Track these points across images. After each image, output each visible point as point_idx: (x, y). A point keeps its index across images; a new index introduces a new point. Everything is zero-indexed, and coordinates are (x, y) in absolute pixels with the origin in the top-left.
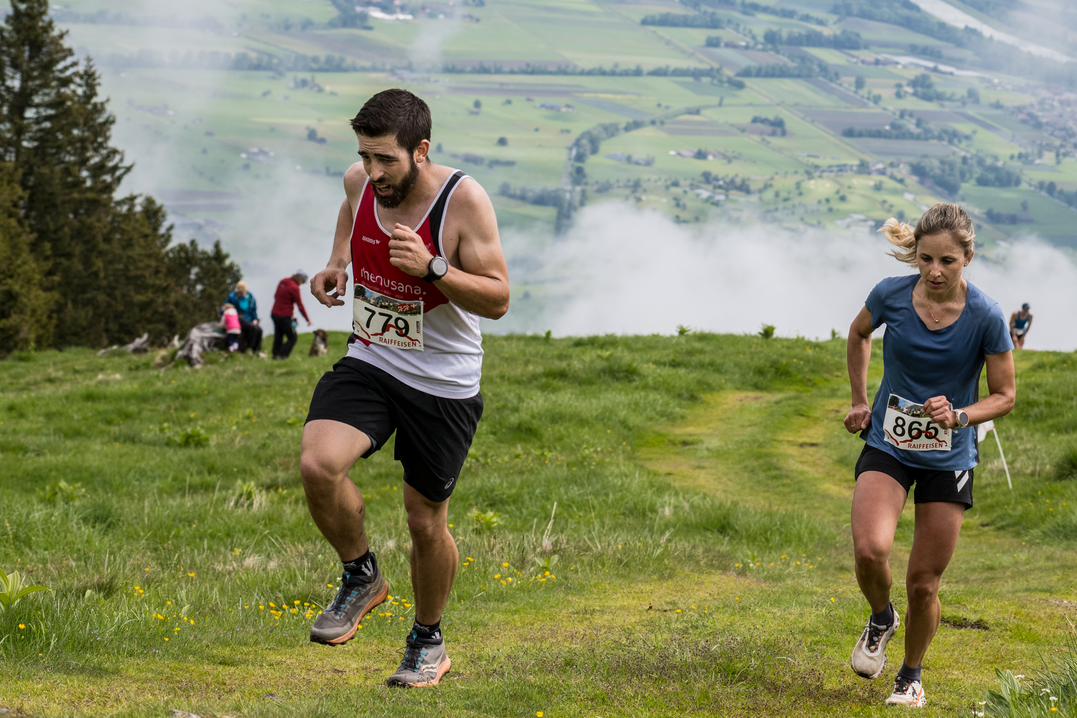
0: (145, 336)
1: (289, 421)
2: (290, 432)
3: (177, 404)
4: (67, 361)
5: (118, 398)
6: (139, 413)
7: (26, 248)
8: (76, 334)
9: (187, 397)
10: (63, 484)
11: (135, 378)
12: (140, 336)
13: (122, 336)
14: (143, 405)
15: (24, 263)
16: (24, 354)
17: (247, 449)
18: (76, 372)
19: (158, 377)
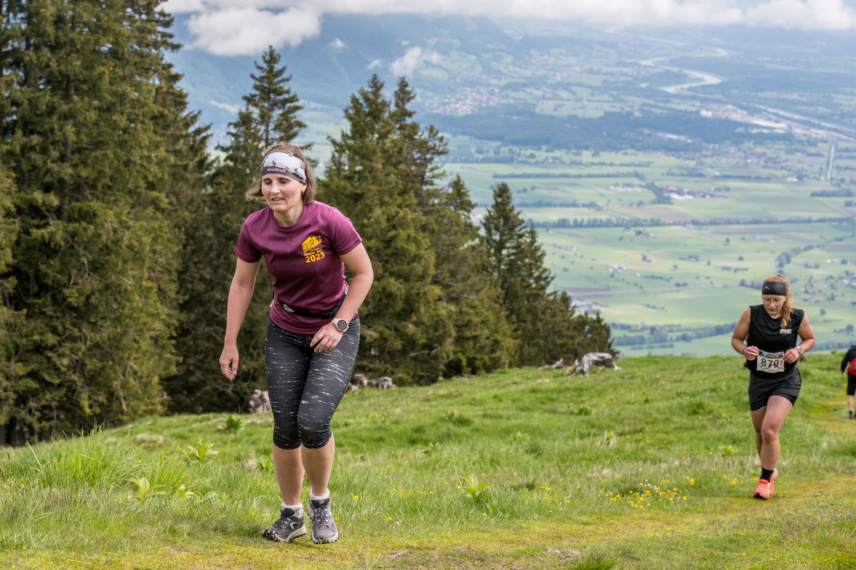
0: (562, 360)
1: (632, 401)
2: (632, 407)
3: (577, 393)
4: (523, 373)
5: (547, 391)
6: (558, 398)
7: (503, 318)
8: (530, 360)
9: (581, 390)
10: (519, 434)
11: (556, 381)
12: (559, 360)
13: (552, 360)
14: (560, 395)
15: (503, 325)
16: (502, 370)
17: (610, 415)
18: (528, 379)
19: (567, 381)
